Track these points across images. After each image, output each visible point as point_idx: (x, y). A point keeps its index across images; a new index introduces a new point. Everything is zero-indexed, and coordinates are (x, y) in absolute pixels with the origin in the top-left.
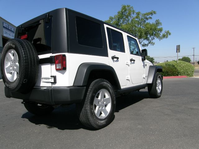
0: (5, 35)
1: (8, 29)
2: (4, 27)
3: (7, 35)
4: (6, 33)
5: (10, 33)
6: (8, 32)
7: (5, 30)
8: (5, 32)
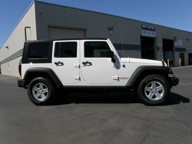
0: (143, 35)
1: (148, 29)
2: (143, 28)
3: (146, 35)
4: (145, 33)
5: (149, 32)
6: (147, 31)
7: (143, 31)
8: (143, 32)
